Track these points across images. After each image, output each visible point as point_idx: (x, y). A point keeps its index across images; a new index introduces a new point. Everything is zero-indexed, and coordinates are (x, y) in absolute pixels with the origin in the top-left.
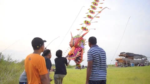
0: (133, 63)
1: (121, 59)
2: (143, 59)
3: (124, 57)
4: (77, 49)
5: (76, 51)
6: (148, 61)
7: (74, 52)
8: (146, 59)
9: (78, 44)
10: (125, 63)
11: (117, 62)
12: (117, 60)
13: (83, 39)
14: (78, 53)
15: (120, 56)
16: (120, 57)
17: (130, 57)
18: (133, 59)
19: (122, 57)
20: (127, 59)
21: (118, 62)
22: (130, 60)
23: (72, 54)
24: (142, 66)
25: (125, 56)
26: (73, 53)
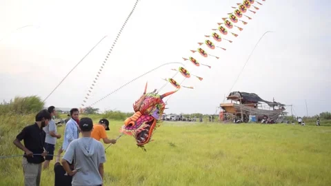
0: (255, 114)
1: (232, 105)
2: (276, 108)
3: (238, 103)
4: (143, 117)
5: (140, 120)
6: (286, 113)
7: (135, 122)
8: (284, 109)
9: (148, 110)
10: (239, 115)
11: (222, 110)
12: (223, 108)
13: (161, 102)
14: (144, 125)
15: (228, 98)
16: (230, 101)
17: (249, 102)
18: (255, 107)
19: (234, 102)
20: (243, 107)
21: (226, 112)
22: (250, 108)
23: (131, 125)
24: (269, 123)
25: (239, 100)
26: (133, 123)
